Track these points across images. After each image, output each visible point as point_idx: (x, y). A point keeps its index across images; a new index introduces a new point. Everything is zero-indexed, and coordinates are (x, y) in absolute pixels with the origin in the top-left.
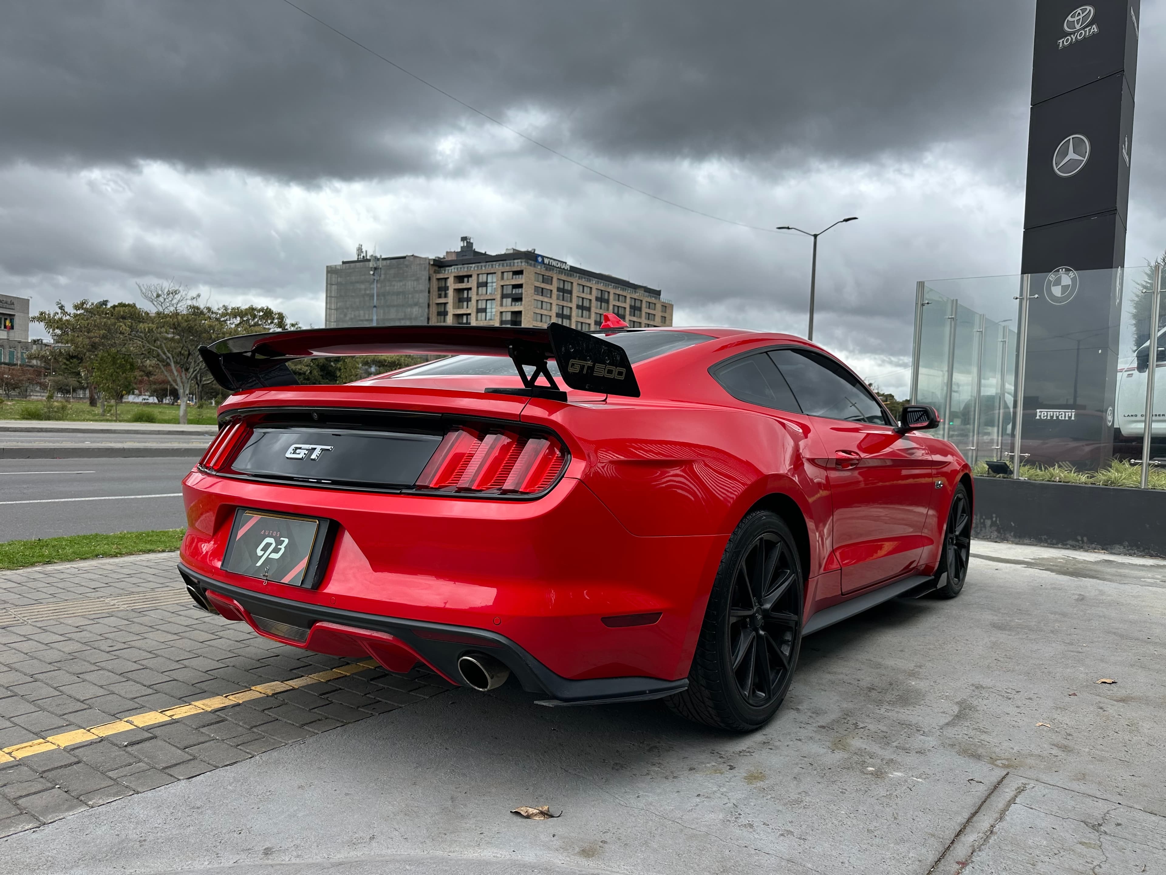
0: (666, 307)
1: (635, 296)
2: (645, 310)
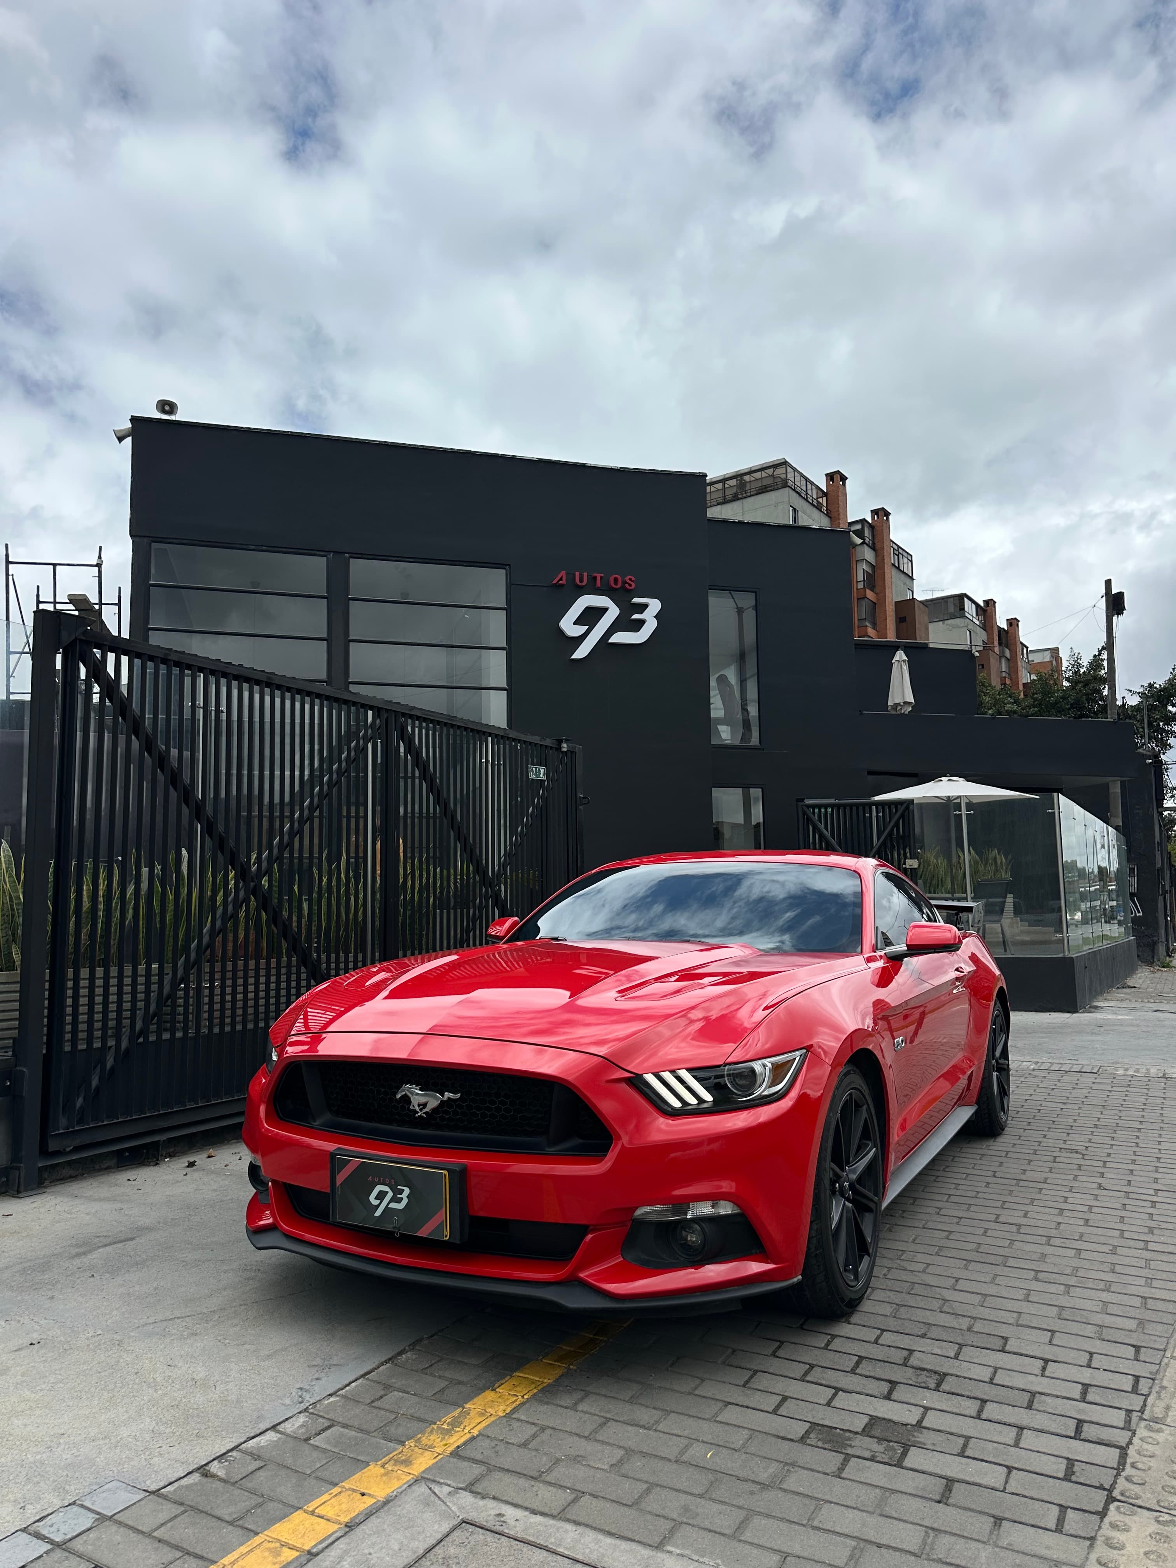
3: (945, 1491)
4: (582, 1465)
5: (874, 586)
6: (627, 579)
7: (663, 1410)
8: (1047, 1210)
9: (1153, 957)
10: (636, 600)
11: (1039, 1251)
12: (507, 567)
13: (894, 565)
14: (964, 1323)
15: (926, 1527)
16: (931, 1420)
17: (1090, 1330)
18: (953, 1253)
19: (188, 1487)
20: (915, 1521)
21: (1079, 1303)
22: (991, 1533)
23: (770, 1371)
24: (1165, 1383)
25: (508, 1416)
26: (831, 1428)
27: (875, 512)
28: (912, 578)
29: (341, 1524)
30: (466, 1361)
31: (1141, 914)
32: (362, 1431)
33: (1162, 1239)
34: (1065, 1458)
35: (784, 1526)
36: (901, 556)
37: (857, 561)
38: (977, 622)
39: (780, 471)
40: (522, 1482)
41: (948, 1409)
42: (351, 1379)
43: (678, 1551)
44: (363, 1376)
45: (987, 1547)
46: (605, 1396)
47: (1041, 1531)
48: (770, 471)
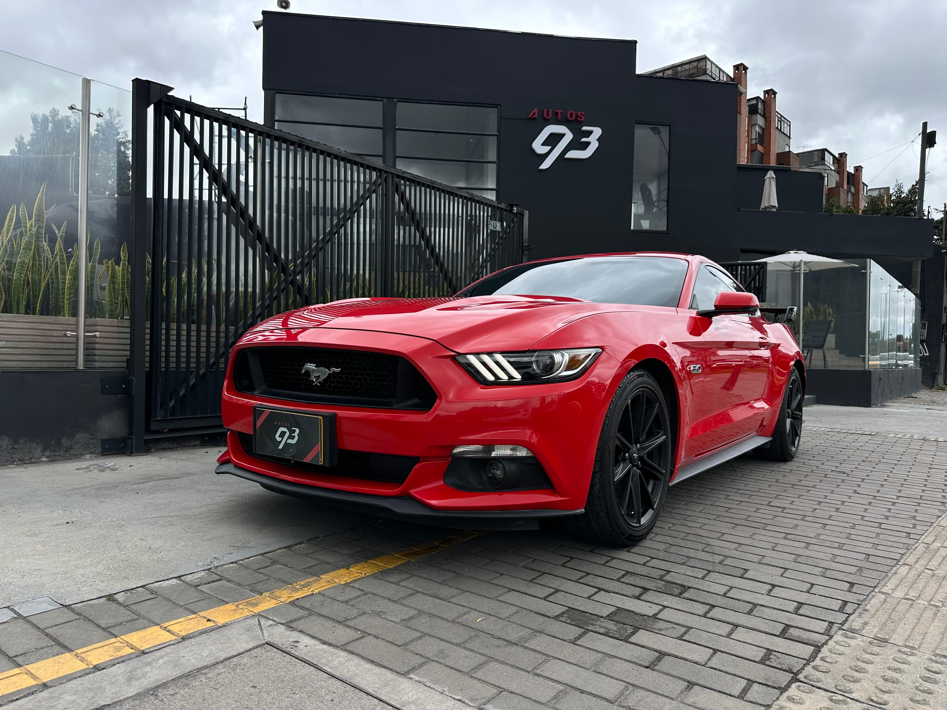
3: (655, 661)
4: (381, 618)
5: (763, 143)
6: (579, 114)
7: (462, 590)
8: (809, 502)
9: (934, 383)
10: (584, 128)
11: (793, 523)
12: (499, 107)
13: (777, 128)
14: (718, 559)
15: (628, 683)
16: (665, 615)
17: (817, 571)
18: (727, 520)
19: (91, 605)
20: (620, 678)
21: (813, 554)
22: (682, 693)
23: (554, 574)
24: (868, 607)
25: (347, 584)
26: (584, 612)
27: (766, 92)
28: (789, 137)
29: (179, 637)
30: (340, 551)
31: (928, 354)
32: (239, 584)
33: (894, 523)
34: (765, 648)
35: (511, 670)
36: (782, 122)
37: (752, 125)
38: (833, 168)
39: (702, 64)
40: (329, 624)
41: (681, 609)
42: (252, 555)
43: (418, 679)
44: (262, 554)
45: (673, 702)
46: (425, 578)
47: (725, 696)
48: (695, 64)
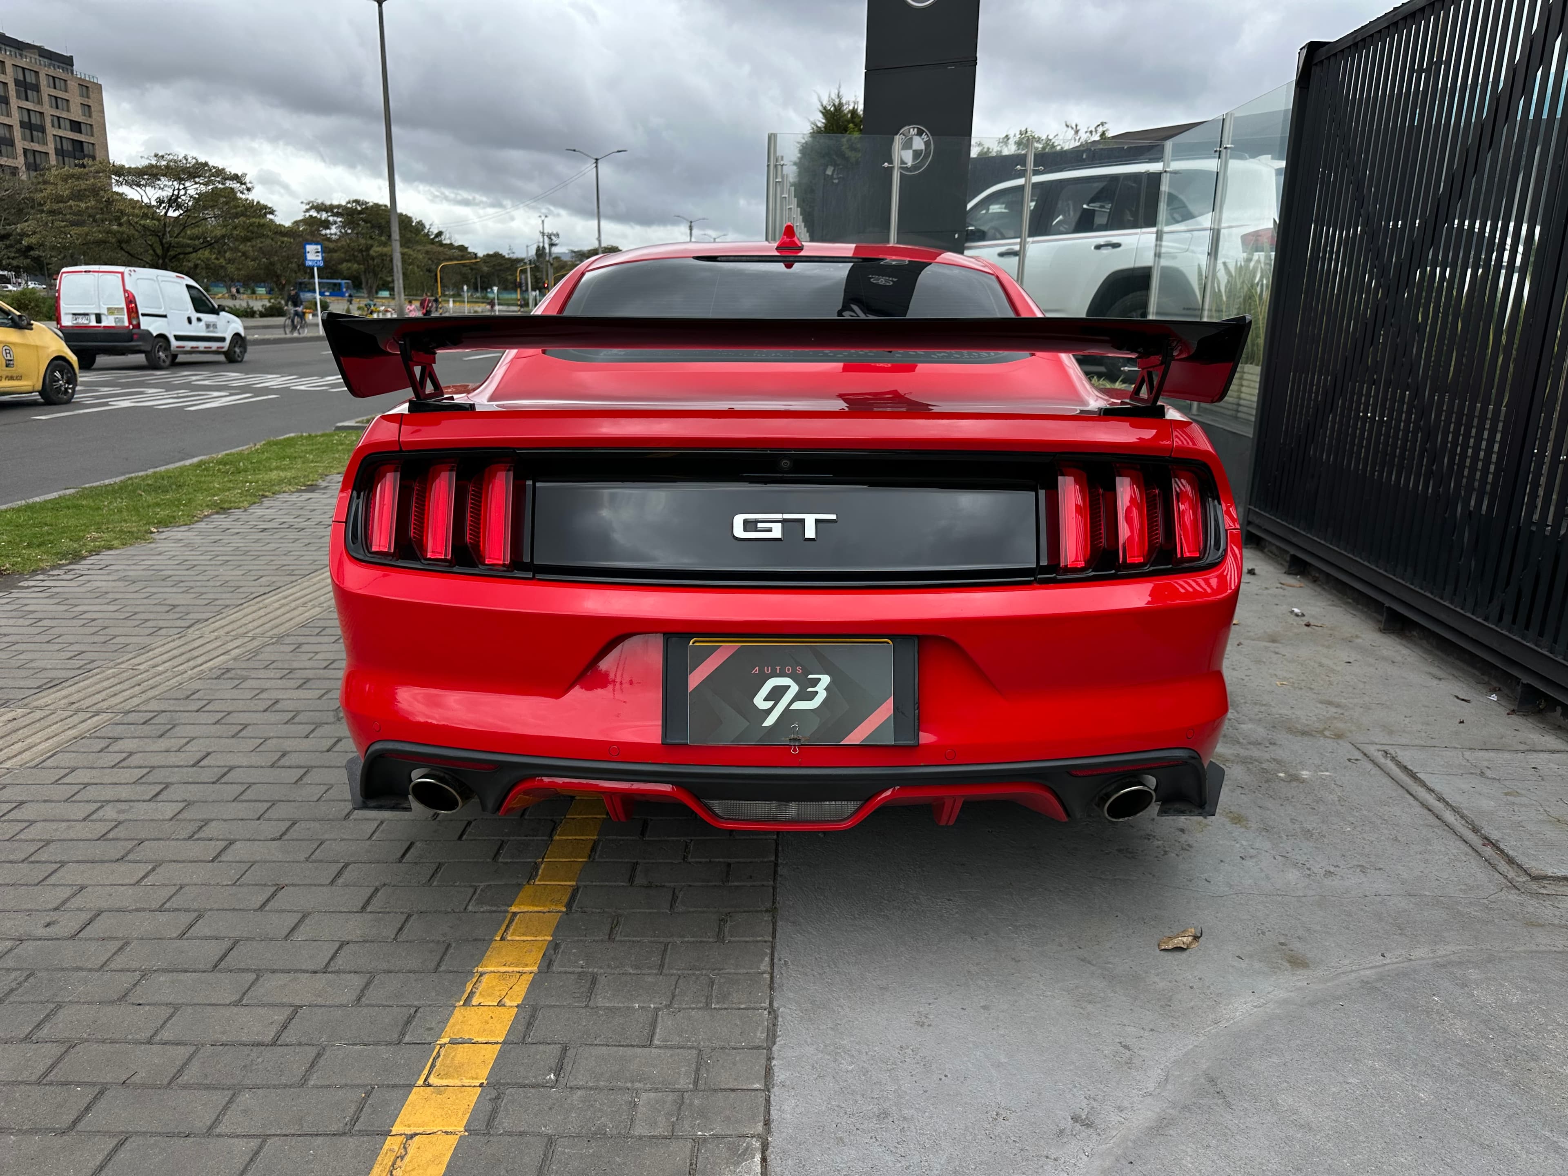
0: (87, 87)
1: (24, 62)
2: (46, 90)
